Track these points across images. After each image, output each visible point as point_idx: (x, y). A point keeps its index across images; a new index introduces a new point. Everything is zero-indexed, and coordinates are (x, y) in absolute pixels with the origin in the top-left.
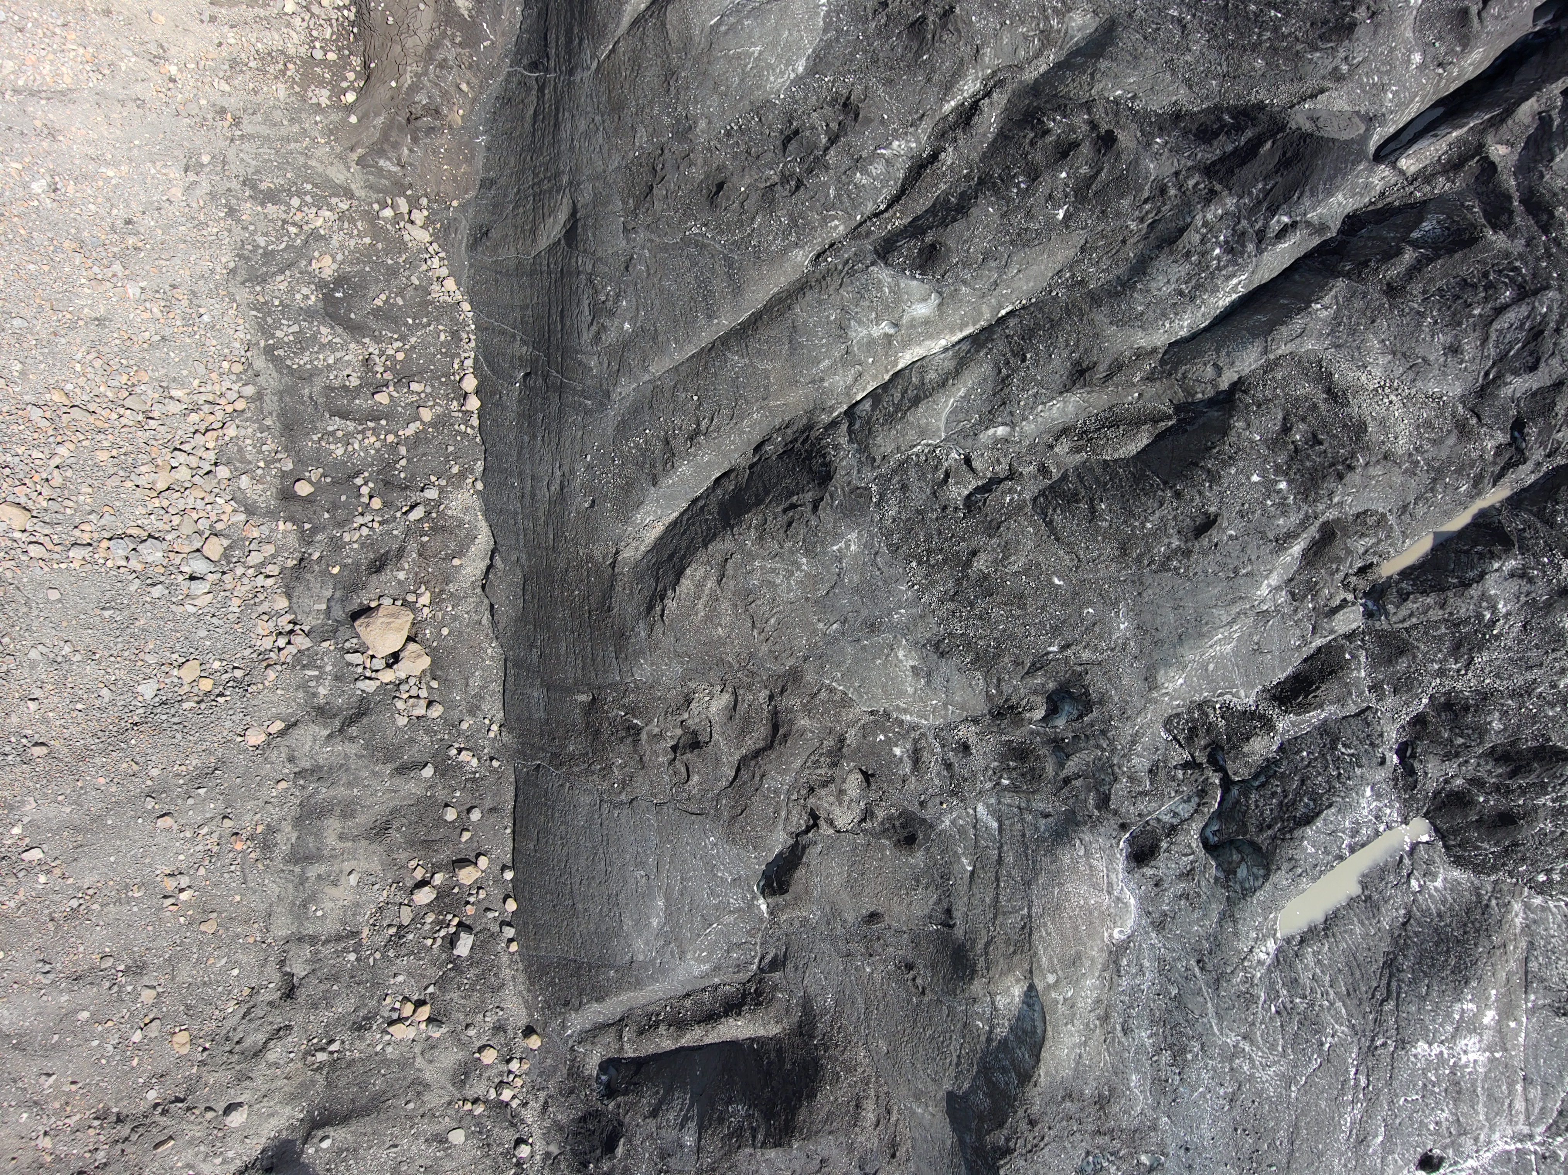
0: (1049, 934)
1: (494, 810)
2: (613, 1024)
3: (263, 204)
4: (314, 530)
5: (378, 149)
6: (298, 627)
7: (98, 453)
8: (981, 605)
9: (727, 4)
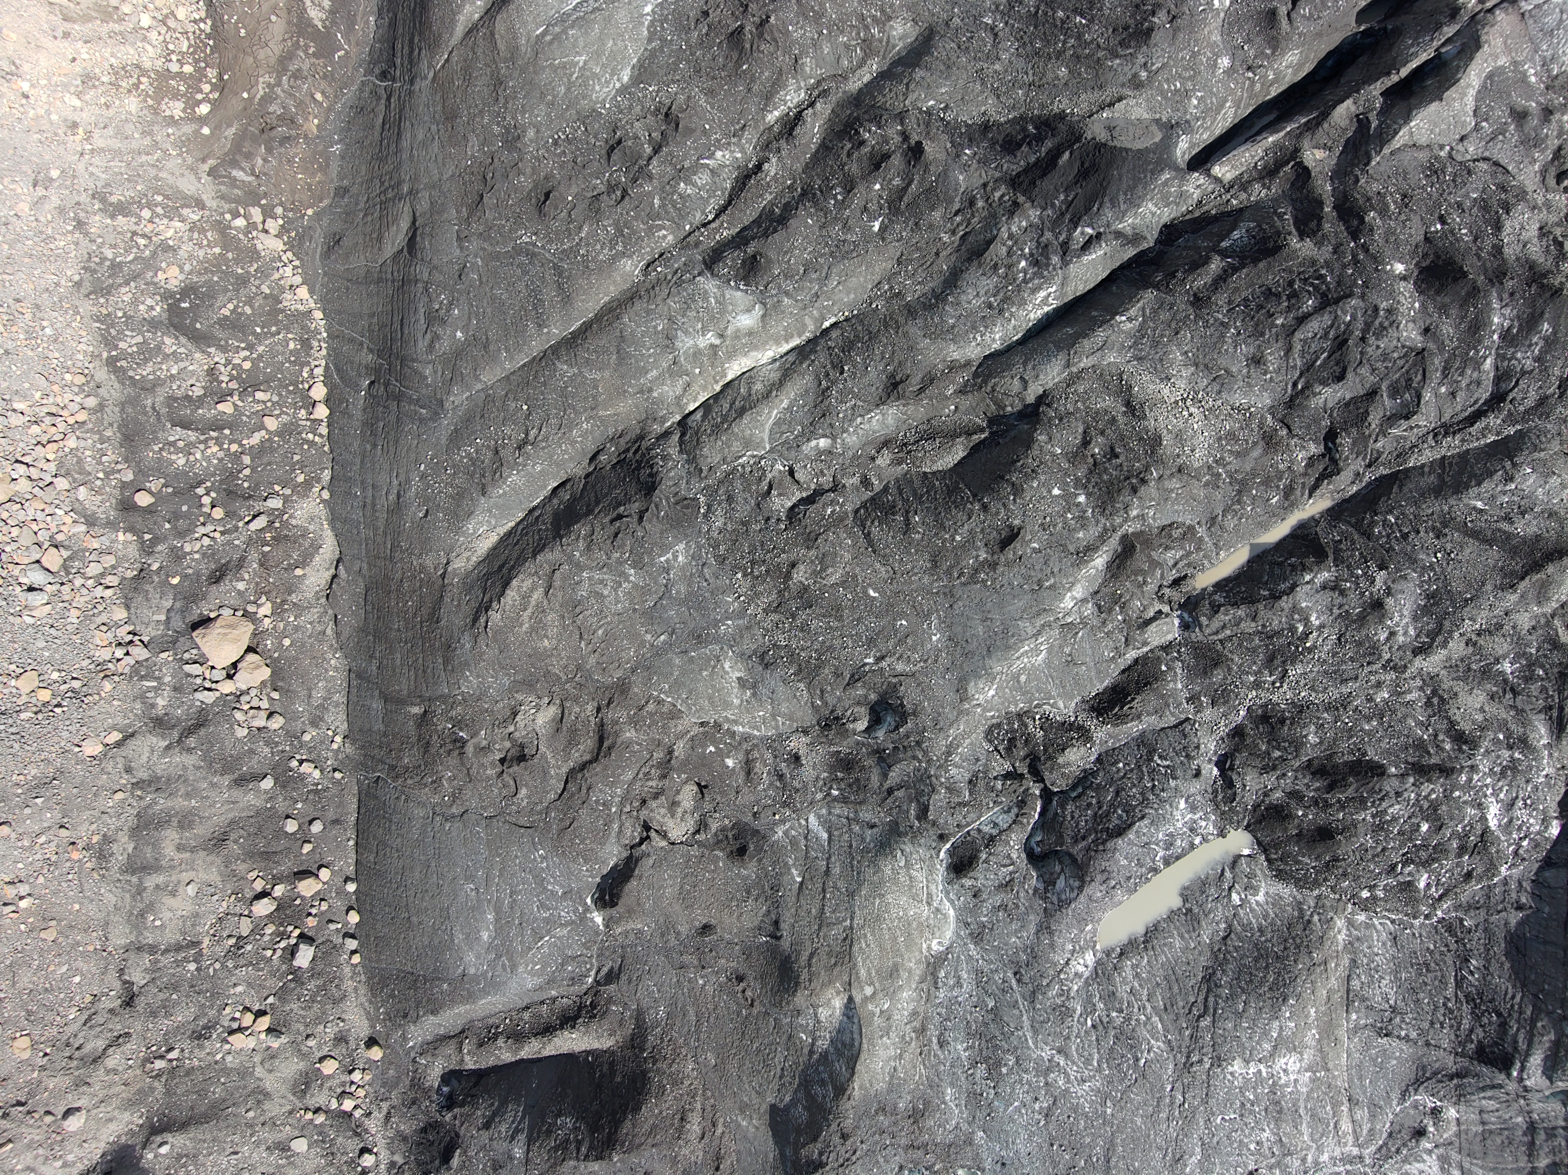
0: (868, 946)
1: (336, 822)
2: (453, 1037)
3: (113, 217)
4: (155, 541)
5: (232, 159)
6: (137, 638)
8: (802, 617)
9: (552, 13)
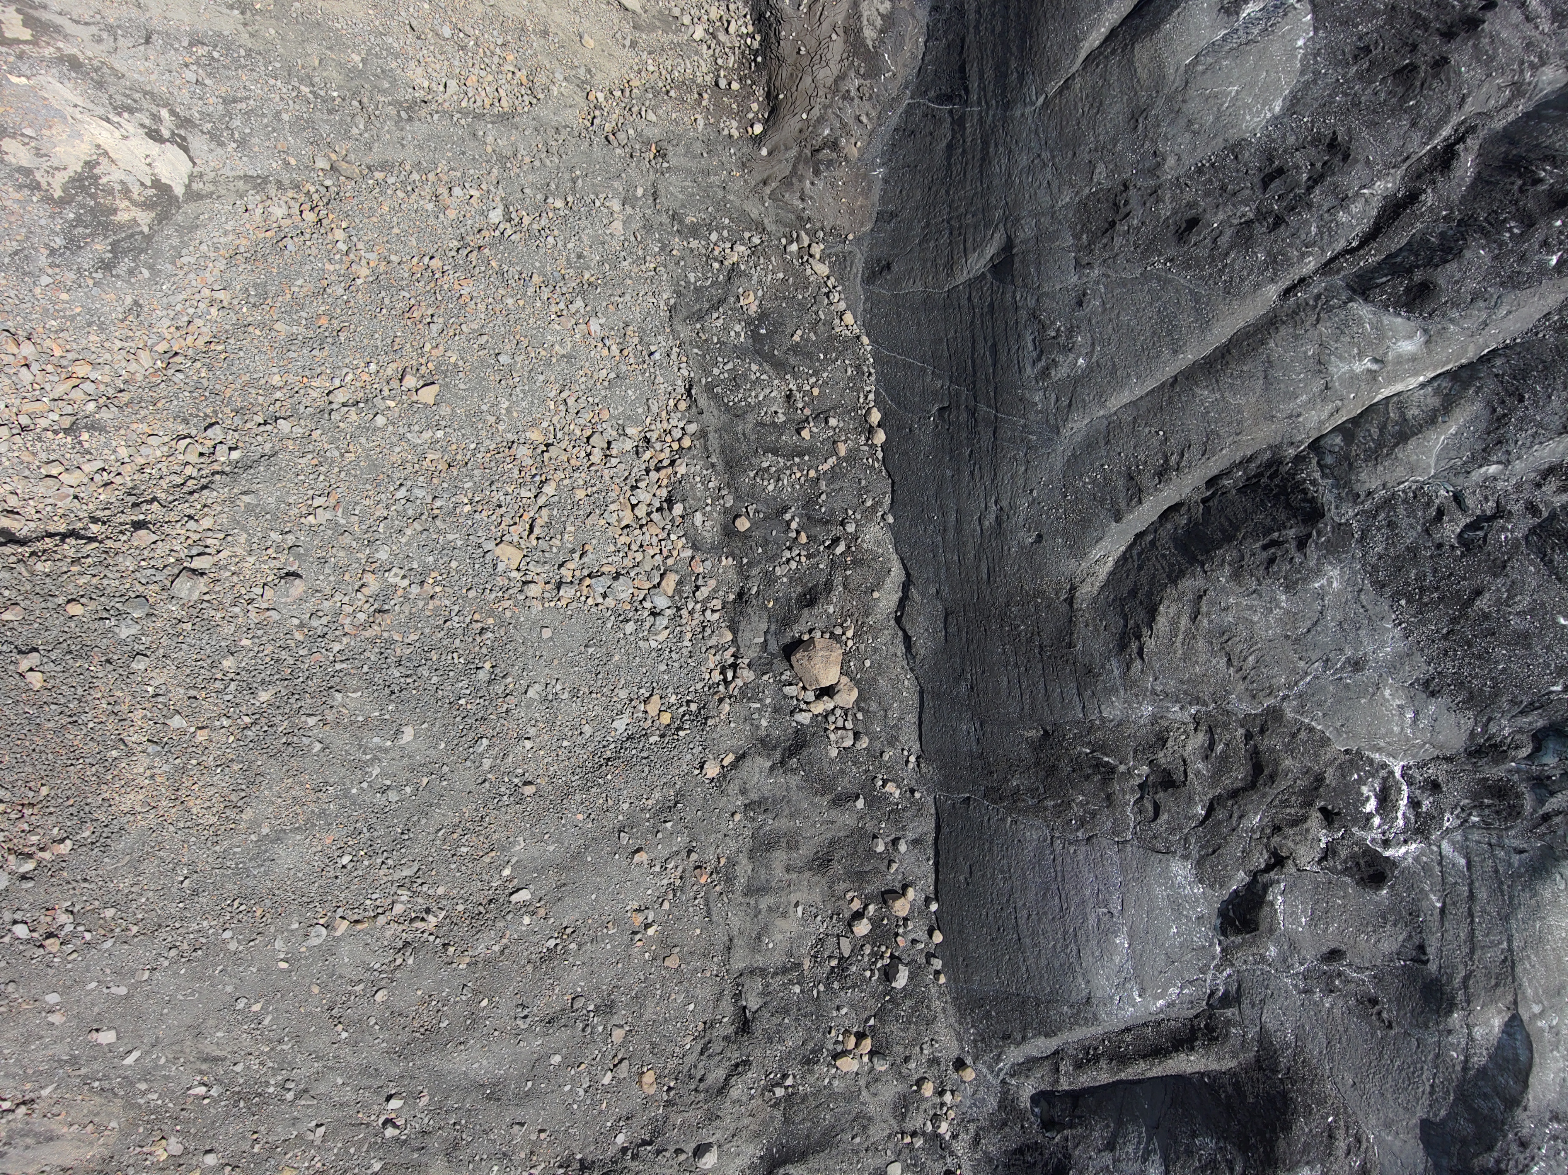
0: (1533, 966)
1: (917, 841)
2: (1047, 1057)
3: (686, 238)
4: (751, 565)
5: (788, 182)
6: (740, 661)
7: (577, 491)
8: (1481, 644)
9: (1203, 43)
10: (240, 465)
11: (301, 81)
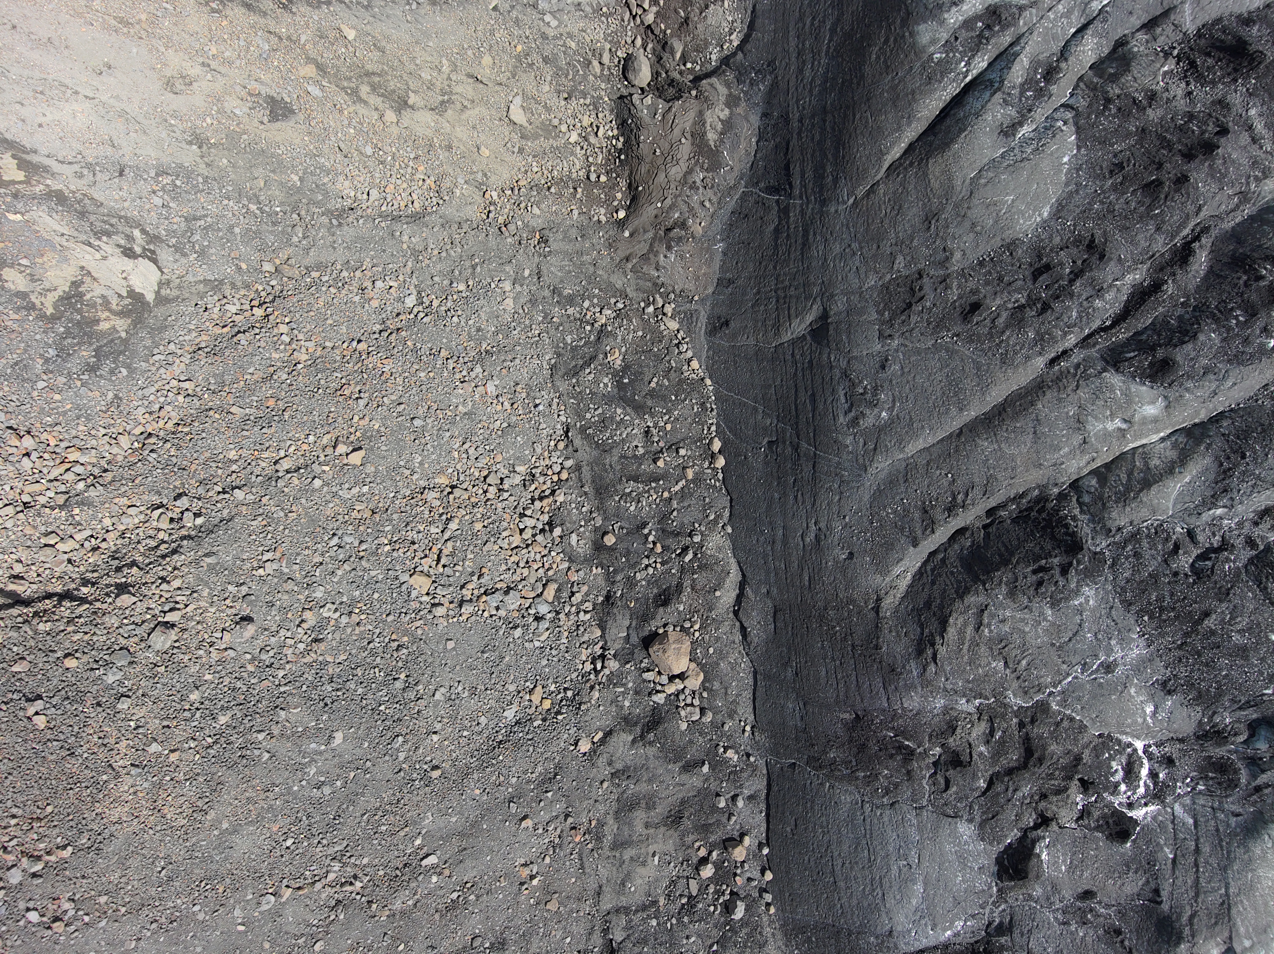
0: (1245, 909)
1: (752, 797)
3: (564, 307)
4: (616, 572)
5: (645, 258)
6: (607, 653)
7: (476, 524)
8: (1207, 655)
9: (986, 161)
10: (203, 529)
11: (250, 200)
